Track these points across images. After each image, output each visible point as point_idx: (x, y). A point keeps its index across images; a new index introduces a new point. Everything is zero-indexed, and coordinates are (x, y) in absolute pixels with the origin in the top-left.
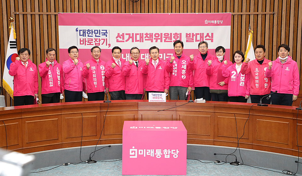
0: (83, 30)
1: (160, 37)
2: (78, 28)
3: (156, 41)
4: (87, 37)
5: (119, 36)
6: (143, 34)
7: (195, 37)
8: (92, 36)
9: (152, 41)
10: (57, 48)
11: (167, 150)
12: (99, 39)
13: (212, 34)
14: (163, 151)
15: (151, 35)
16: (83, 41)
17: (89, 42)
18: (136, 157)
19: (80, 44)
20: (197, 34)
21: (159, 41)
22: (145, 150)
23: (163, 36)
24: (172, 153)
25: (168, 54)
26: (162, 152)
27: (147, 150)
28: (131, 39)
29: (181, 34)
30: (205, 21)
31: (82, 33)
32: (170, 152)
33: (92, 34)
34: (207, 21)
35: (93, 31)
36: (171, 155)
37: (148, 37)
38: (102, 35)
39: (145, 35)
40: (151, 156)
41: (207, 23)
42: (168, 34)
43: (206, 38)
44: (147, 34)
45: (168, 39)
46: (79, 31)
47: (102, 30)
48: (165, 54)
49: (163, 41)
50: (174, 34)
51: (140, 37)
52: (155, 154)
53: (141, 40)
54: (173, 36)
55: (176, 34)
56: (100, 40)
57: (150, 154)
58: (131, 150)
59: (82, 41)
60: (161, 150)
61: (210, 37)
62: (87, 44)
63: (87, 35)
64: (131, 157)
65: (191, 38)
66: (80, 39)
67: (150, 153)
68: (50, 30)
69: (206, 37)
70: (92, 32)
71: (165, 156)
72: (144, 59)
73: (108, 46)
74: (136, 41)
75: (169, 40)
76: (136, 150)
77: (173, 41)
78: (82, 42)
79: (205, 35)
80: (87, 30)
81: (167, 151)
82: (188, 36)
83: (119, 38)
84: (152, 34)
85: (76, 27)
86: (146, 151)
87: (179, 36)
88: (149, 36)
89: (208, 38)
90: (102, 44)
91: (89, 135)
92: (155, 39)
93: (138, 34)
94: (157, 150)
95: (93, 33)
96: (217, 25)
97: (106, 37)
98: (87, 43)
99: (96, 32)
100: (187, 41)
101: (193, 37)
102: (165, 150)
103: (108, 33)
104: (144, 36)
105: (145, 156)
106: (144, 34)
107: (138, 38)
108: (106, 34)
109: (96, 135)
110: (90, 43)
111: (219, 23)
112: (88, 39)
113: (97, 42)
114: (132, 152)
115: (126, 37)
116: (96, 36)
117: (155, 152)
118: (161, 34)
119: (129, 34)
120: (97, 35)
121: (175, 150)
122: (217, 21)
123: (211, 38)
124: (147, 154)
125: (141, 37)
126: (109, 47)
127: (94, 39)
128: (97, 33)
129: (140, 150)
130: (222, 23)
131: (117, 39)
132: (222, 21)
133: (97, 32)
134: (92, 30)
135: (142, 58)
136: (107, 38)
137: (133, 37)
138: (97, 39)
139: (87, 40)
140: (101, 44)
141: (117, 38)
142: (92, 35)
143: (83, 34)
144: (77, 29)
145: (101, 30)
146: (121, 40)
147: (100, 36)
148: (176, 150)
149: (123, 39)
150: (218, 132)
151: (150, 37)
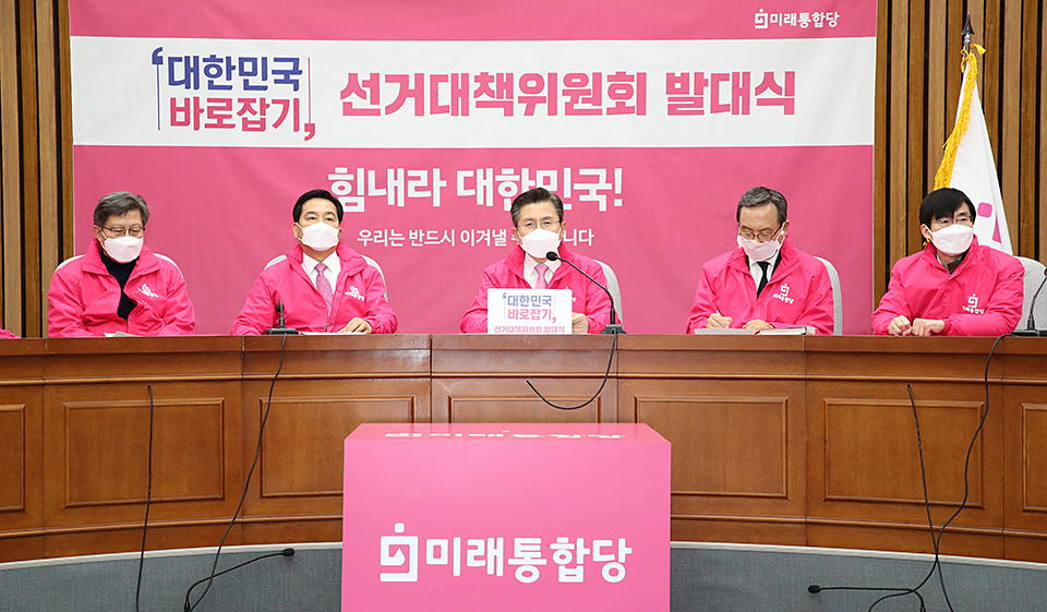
0: (187, 58)
1: (544, 93)
2: (161, 49)
3: (529, 112)
4: (204, 93)
5: (353, 85)
6: (465, 77)
7: (707, 90)
8: (230, 88)
9: (509, 112)
10: (63, 143)
11: (573, 541)
12: (263, 100)
13: (790, 76)
14: (553, 546)
15: (505, 82)
16: (186, 109)
17: (215, 112)
18: (412, 576)
19: (174, 122)
20: (717, 78)
21: (541, 108)
22: (457, 541)
23: (561, 86)
24: (597, 557)
25: (583, 172)
26: (547, 552)
27: (471, 542)
28: (410, 102)
29: (642, 77)
30: (757, 15)
31: (180, 74)
32: (588, 551)
33: (229, 78)
34: (766, 15)
35: (235, 62)
36: (592, 568)
37: (491, 94)
38: (276, 81)
39: (479, 84)
40: (490, 571)
41: (766, 27)
42: (584, 77)
43: (760, 96)
44: (484, 79)
45: (584, 101)
46: (166, 61)
47: (276, 60)
48: (567, 172)
49: (561, 108)
50: (610, 78)
51: (455, 93)
52: (511, 562)
53: (459, 105)
54: (606, 85)
55: (621, 76)
56: (264, 106)
57: (482, 563)
58: (386, 542)
59: (180, 109)
60: (539, 541)
61: (777, 90)
62: (207, 126)
63: (204, 80)
64: (385, 577)
65: (692, 94)
66: (173, 101)
67: (485, 557)
68: (28, 54)
69: (759, 90)
70: (230, 68)
71: (563, 572)
72: (471, 192)
73: (303, 133)
74: (436, 109)
75: (589, 106)
76: (413, 542)
77: (604, 112)
78: (180, 117)
79: (756, 81)
80: (205, 60)
81: (572, 546)
82: (678, 85)
83: (353, 98)
84: (510, 76)
85: (155, 43)
86: (465, 548)
87: (634, 85)
88: (493, 86)
89: (769, 94)
90: (276, 125)
91: (185, 494)
92: (521, 100)
93: (444, 78)
94: (518, 541)
95: (235, 73)
96: (812, 32)
97: (296, 89)
98: (204, 118)
99: (248, 67)
100: (672, 111)
101: (699, 90)
102: (559, 540)
103: (305, 73)
104: (474, 86)
105: (457, 572)
106: (471, 79)
107: (445, 98)
108: (292, 77)
109: (223, 499)
110: (220, 118)
111: (821, 25)
112: (209, 100)
113: (254, 113)
114: (393, 550)
115: (389, 92)
116: (247, 86)
117: (509, 552)
118: (553, 77)
119: (403, 79)
120: (253, 81)
121: (609, 543)
122: (811, 18)
123: (783, 96)
124: (471, 563)
125: (460, 92)
126: (306, 139)
127: (240, 100)
128: (254, 73)
129: (431, 543)
130: (833, 23)
131: (346, 100)
132: (837, 16)
133: (251, 70)
134: (229, 59)
135: (461, 192)
136: (302, 94)
137: (418, 94)
138: (254, 101)
139: (204, 105)
140: (269, 124)
141: (344, 94)
142: (228, 83)
143: (187, 76)
144: (159, 55)
145: (270, 62)
146: (365, 104)
147: (265, 88)
148: (616, 544)
149: (376, 100)
150: (826, 477)
151: (499, 91)
